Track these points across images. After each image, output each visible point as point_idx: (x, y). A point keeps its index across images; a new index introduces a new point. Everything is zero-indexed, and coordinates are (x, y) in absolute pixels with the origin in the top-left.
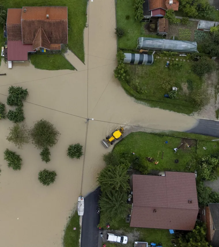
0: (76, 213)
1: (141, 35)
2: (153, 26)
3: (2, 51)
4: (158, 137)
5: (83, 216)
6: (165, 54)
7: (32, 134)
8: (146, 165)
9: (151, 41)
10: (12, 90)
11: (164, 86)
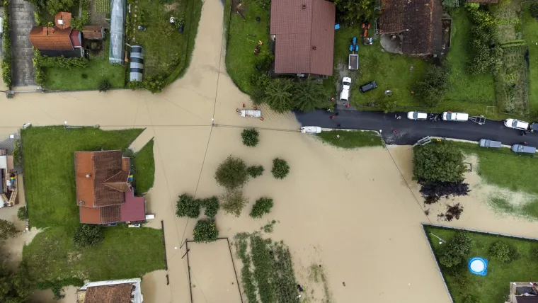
0: (318, 135)
1: (106, 59)
2: (94, 45)
3: (133, 226)
4: (231, 41)
5: (322, 127)
6: (129, 31)
7: (232, 188)
8: (264, 58)
9: (114, 48)
10: (181, 212)
11: (169, 34)
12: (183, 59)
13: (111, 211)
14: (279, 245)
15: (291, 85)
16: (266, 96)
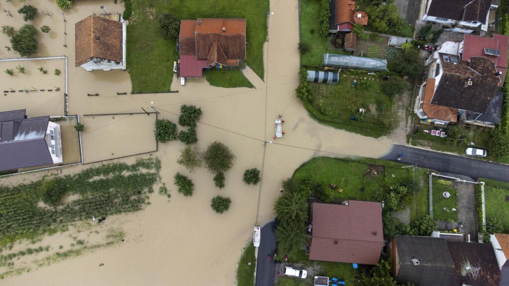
0: (252, 244)
1: (327, 51)
2: (339, 41)
3: (175, 66)
4: (343, 163)
5: (259, 248)
6: (352, 72)
7: (205, 158)
8: (327, 193)
9: (337, 58)
10: (185, 109)
11: (349, 107)
12: (326, 118)
13: (191, 47)
14: (146, 201)
15: (302, 218)
16: (292, 192)
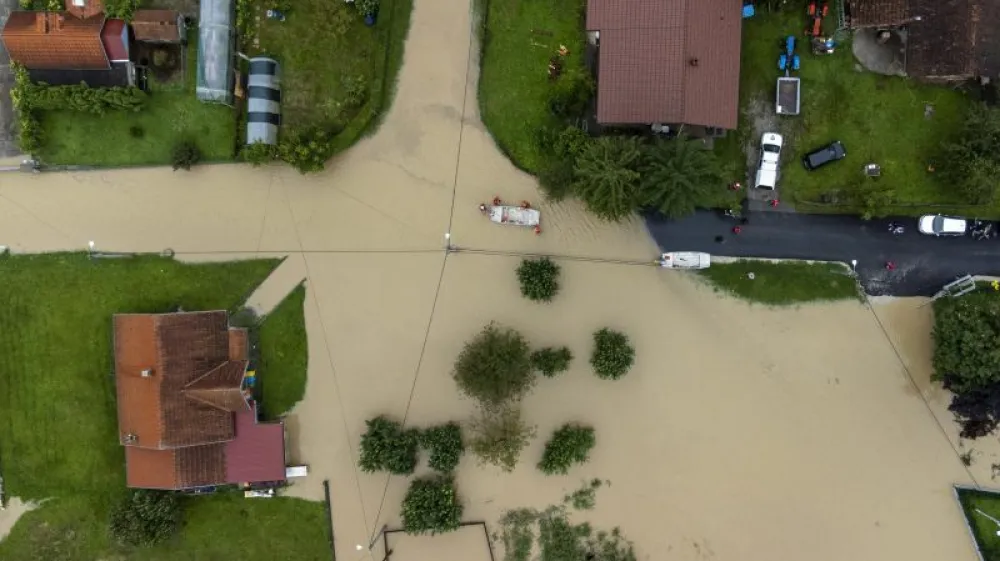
0: (704, 272)
1: (190, 91)
2: (159, 57)
3: (256, 494)
4: (492, 45)
5: (713, 253)
6: (246, 21)
8: (570, 86)
9: (208, 64)
10: (370, 462)
11: (342, 30)
12: (375, 90)
13: (201, 458)
14: (610, 538)
15: (638, 153)
16: (575, 179)
